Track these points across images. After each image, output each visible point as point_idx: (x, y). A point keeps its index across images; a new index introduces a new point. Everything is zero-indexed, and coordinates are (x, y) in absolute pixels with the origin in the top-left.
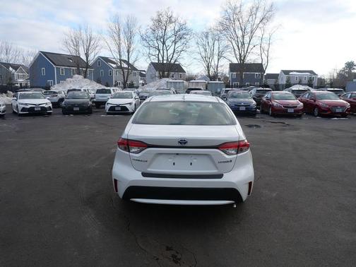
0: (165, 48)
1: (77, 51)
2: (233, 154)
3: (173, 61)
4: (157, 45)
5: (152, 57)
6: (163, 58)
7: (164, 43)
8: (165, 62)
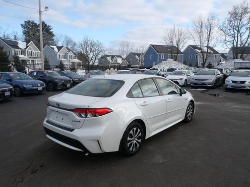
0: (239, 34)
1: (172, 42)
2: (83, 117)
3: (247, 45)
4: (233, 33)
5: (228, 43)
6: (237, 43)
7: (238, 31)
8: (239, 46)
